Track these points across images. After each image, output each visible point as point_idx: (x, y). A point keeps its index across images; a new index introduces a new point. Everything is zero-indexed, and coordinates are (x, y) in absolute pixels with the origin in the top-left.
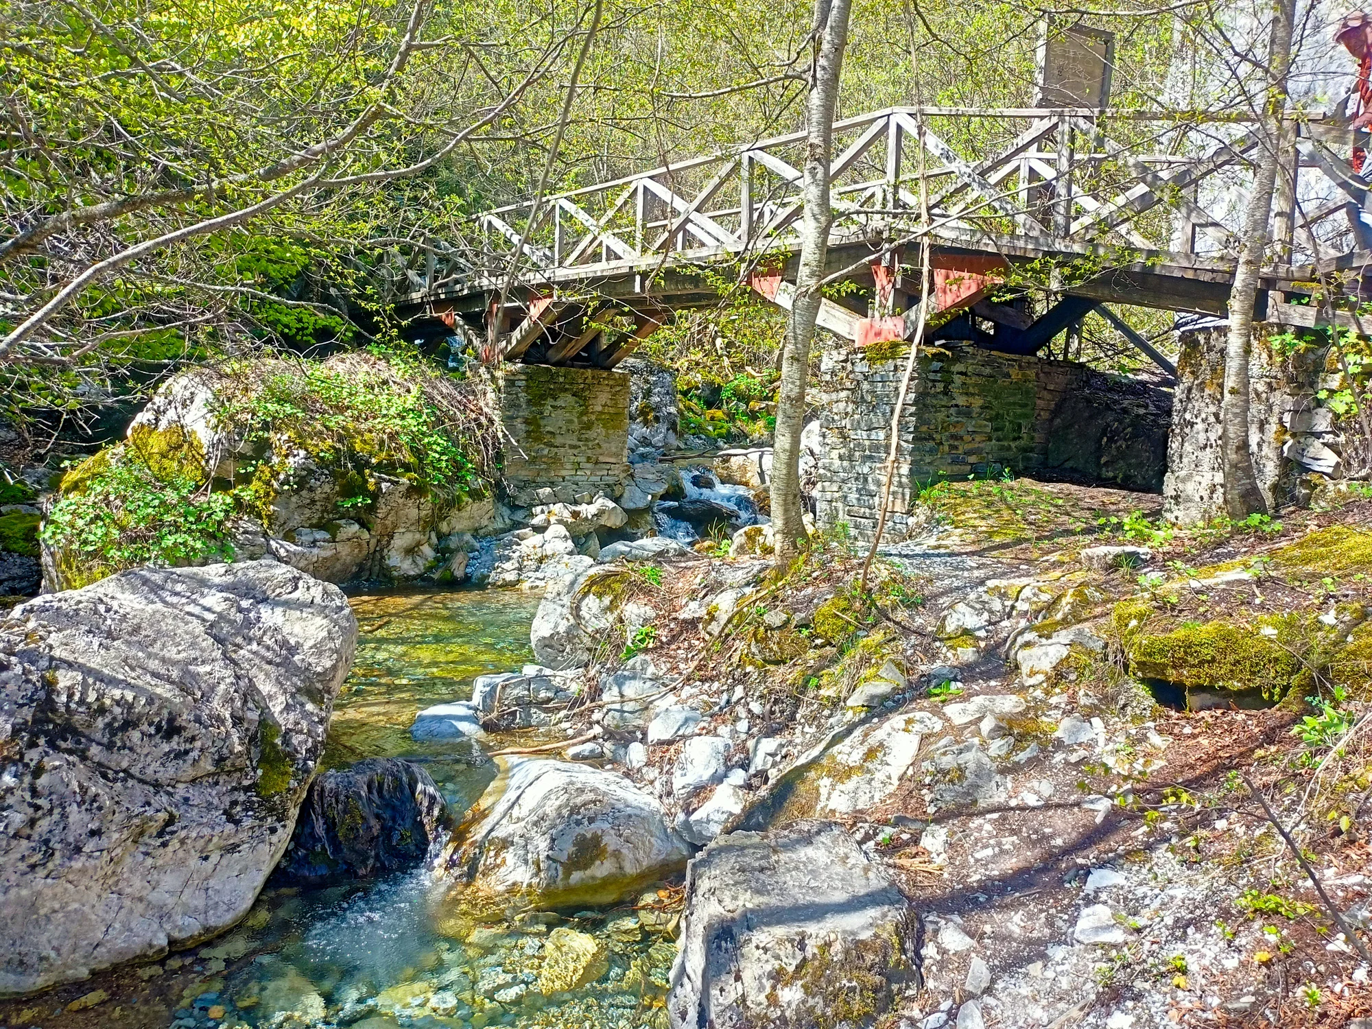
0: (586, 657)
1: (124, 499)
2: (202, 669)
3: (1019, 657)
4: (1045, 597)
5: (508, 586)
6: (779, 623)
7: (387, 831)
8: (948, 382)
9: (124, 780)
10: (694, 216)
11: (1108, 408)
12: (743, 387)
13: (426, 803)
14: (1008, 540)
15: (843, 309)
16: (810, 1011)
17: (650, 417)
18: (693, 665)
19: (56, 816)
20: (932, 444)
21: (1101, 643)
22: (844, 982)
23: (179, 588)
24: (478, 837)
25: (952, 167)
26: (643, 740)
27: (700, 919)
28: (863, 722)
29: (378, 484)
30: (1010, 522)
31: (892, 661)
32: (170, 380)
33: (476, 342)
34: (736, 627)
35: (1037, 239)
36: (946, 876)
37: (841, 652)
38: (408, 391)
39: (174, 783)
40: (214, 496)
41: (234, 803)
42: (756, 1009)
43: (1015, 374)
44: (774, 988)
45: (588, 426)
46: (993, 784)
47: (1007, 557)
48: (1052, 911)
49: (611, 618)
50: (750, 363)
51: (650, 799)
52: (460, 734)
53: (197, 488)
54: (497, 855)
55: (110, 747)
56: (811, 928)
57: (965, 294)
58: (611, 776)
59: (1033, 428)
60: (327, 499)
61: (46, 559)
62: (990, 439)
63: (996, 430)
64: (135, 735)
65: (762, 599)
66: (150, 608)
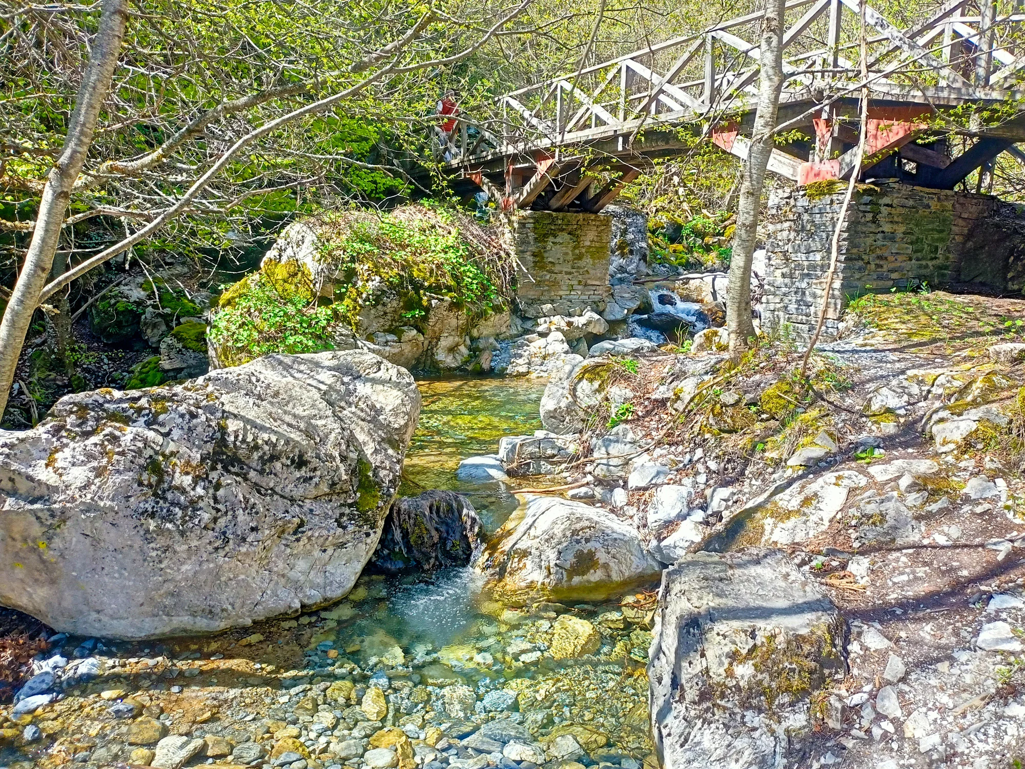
0: (580, 426)
1: (260, 311)
2: (320, 423)
3: (935, 429)
4: (957, 384)
5: (520, 375)
6: (732, 401)
7: (443, 540)
8: (876, 213)
9: (271, 495)
10: (667, 87)
11: (1016, 232)
12: (700, 226)
13: (469, 523)
14: (925, 340)
15: (788, 156)
16: (760, 683)
17: (626, 251)
18: (662, 433)
19: (229, 517)
20: (860, 263)
21: (1007, 420)
22: (786, 664)
23: (302, 367)
24: (506, 548)
25: (886, 33)
26: (625, 486)
27: (673, 612)
28: (800, 477)
29: (429, 301)
30: (925, 326)
31: (826, 431)
32: (288, 227)
33: (497, 195)
34: (697, 405)
35: (959, 89)
36: (868, 593)
37: (784, 425)
38: (450, 233)
39: (303, 499)
40: (320, 309)
41: (342, 515)
42: (716, 679)
43: (934, 205)
44: (731, 664)
45: (580, 257)
46: (909, 526)
47: (924, 353)
48: (959, 624)
49: (600, 397)
50: (706, 206)
51: (630, 528)
52: (490, 477)
53: (308, 303)
54: (519, 561)
55: (262, 472)
56: (760, 624)
57: (893, 139)
58: (601, 511)
59: (948, 250)
60: (395, 311)
61: (211, 353)
62: (910, 259)
63: (916, 251)
64: (278, 465)
65: (718, 384)
66: (284, 380)
